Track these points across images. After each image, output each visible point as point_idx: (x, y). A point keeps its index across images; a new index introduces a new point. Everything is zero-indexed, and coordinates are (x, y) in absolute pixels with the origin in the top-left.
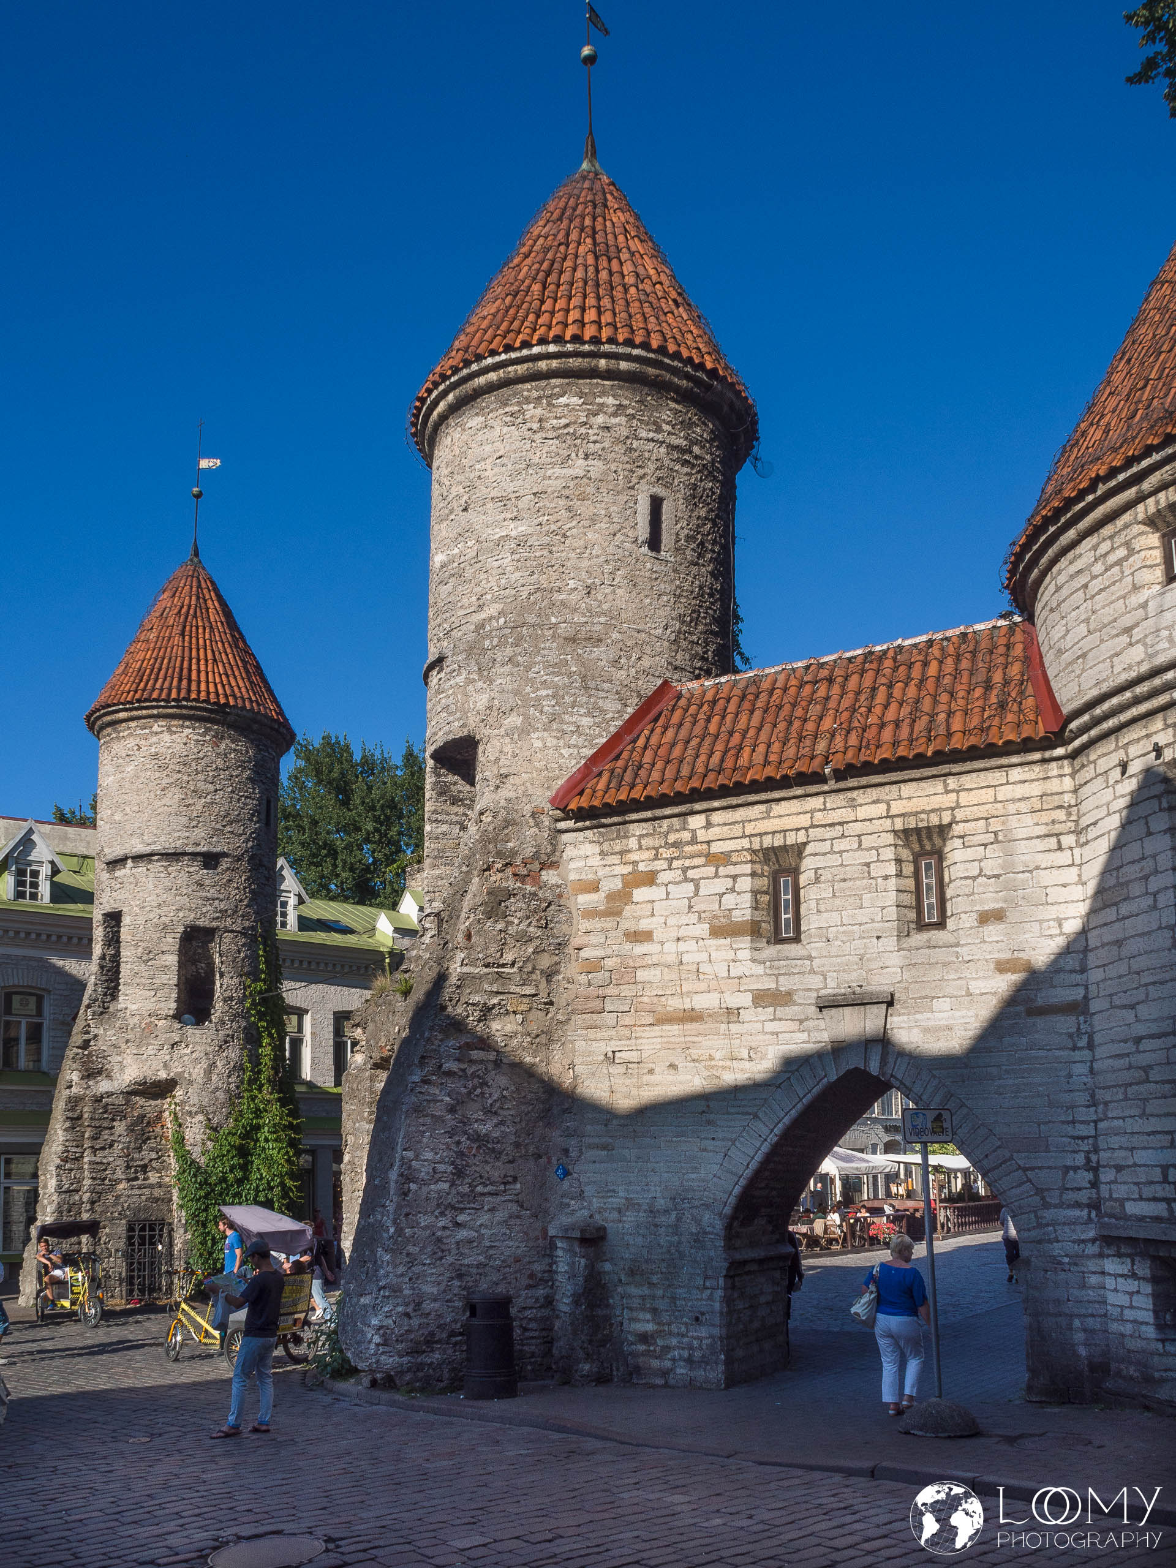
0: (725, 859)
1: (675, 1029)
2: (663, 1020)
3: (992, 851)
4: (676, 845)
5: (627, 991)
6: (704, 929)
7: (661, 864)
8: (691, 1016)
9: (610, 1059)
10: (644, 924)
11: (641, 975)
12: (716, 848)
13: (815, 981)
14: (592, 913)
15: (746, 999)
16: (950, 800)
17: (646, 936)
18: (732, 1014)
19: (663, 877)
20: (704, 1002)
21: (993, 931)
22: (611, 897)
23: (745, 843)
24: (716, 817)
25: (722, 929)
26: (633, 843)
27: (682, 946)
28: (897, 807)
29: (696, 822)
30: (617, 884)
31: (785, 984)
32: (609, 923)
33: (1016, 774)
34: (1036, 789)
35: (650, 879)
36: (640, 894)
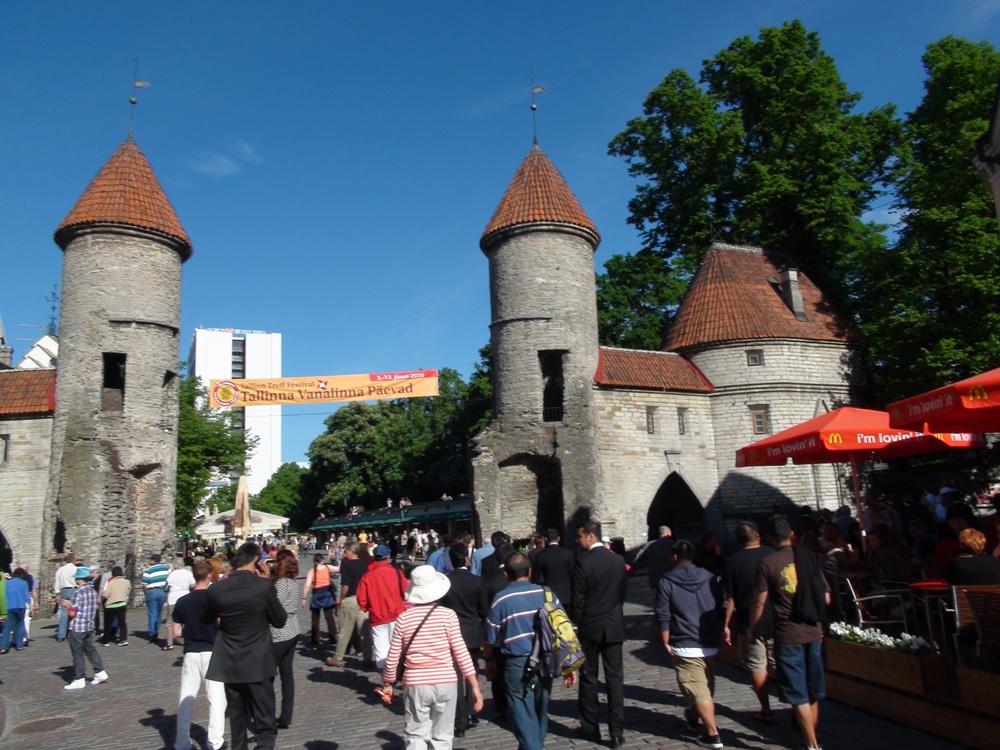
0: (638, 407)
1: (629, 457)
2: (626, 454)
3: (697, 417)
4: (626, 400)
5: (616, 444)
6: (634, 427)
7: (622, 405)
8: (633, 453)
9: (612, 465)
10: (619, 423)
11: (620, 439)
12: (637, 403)
13: (663, 446)
14: (603, 417)
15: (647, 450)
16: (687, 401)
17: (618, 427)
18: (644, 453)
19: (623, 409)
20: (637, 449)
21: (698, 437)
22: (609, 413)
23: (643, 403)
24: (637, 394)
25: (640, 428)
26: (614, 397)
27: (631, 432)
28: (678, 401)
29: (631, 394)
30: (610, 409)
31: (657, 446)
32: (608, 421)
33: (700, 398)
34: (703, 403)
35: (619, 409)
36: (617, 413)
